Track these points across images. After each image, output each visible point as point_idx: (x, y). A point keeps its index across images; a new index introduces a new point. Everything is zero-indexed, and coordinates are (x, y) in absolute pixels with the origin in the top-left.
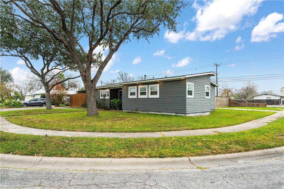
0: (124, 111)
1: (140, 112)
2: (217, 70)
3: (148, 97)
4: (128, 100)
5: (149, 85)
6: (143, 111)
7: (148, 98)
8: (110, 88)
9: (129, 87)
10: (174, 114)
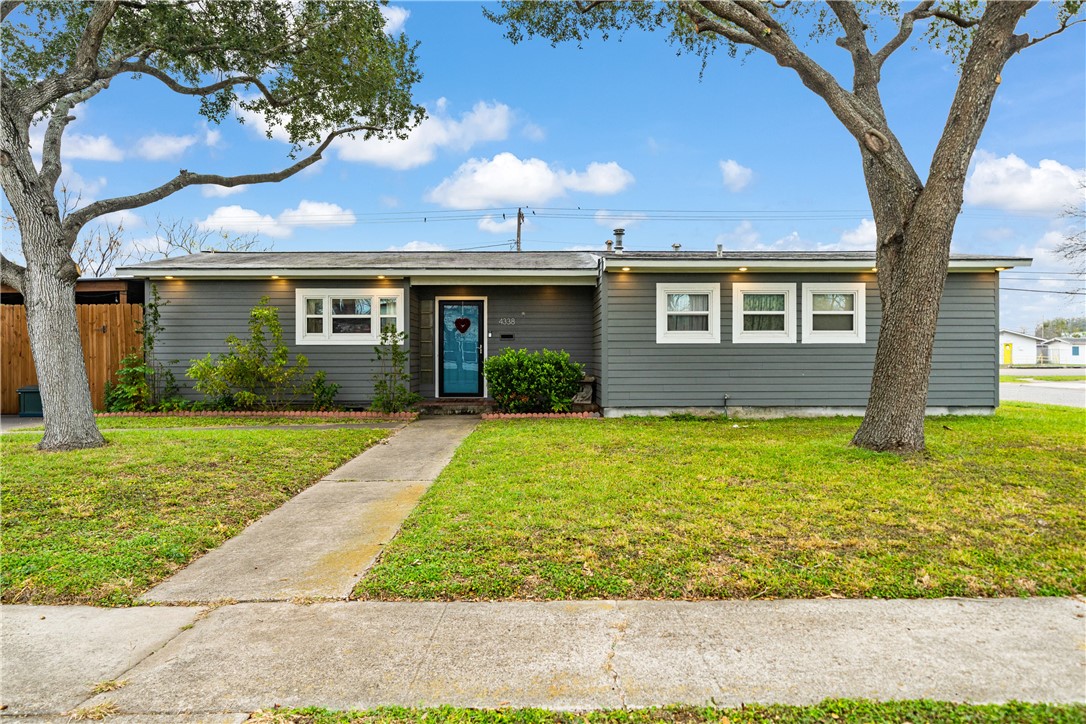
0: (613, 414)
1: (742, 413)
2: (519, 235)
3: (799, 340)
4: (651, 352)
5: (805, 285)
6: (765, 408)
7: (799, 346)
8: (407, 279)
9: (659, 286)
10: (944, 412)
